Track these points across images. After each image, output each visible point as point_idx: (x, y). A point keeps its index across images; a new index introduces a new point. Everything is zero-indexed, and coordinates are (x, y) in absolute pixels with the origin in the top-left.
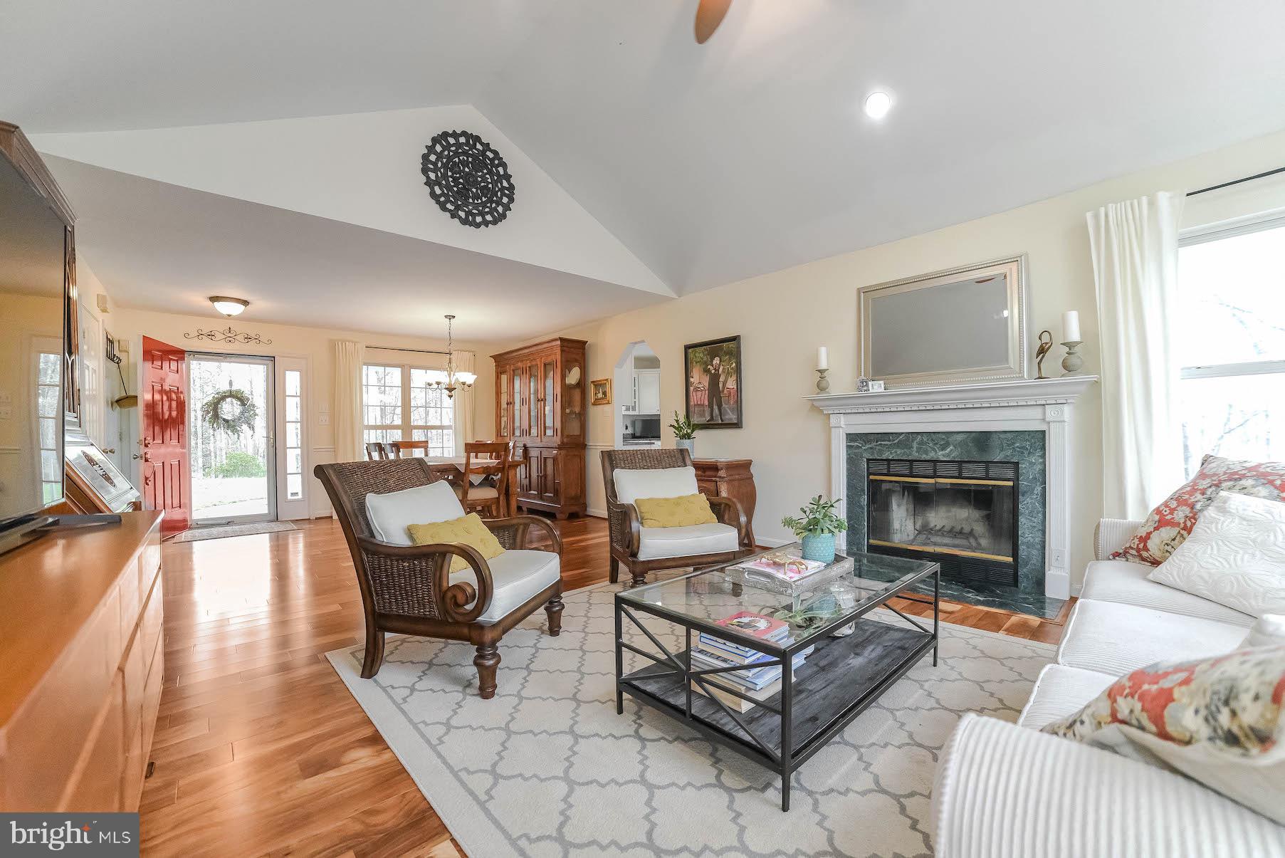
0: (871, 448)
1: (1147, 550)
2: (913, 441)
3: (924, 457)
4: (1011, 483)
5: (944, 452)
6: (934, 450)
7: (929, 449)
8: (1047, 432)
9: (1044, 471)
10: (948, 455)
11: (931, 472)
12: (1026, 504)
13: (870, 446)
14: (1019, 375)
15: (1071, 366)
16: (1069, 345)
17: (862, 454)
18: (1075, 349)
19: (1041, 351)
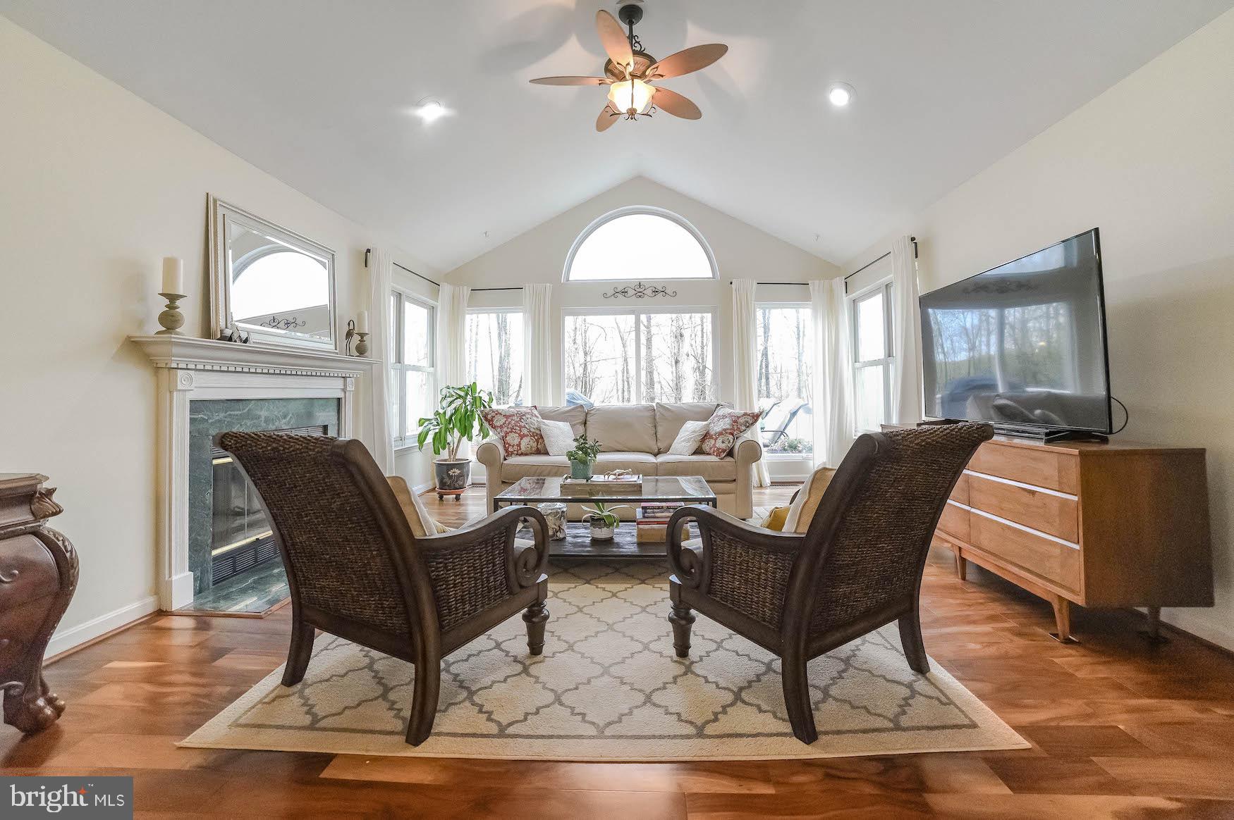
0: (219, 421)
1: (520, 449)
2: (261, 409)
3: (271, 427)
5: (285, 421)
6: (278, 418)
7: (274, 417)
8: (343, 399)
9: (339, 431)
10: (289, 422)
13: (218, 418)
14: (336, 351)
15: (361, 350)
16: (362, 335)
17: (208, 430)
18: (365, 338)
19: (349, 334)
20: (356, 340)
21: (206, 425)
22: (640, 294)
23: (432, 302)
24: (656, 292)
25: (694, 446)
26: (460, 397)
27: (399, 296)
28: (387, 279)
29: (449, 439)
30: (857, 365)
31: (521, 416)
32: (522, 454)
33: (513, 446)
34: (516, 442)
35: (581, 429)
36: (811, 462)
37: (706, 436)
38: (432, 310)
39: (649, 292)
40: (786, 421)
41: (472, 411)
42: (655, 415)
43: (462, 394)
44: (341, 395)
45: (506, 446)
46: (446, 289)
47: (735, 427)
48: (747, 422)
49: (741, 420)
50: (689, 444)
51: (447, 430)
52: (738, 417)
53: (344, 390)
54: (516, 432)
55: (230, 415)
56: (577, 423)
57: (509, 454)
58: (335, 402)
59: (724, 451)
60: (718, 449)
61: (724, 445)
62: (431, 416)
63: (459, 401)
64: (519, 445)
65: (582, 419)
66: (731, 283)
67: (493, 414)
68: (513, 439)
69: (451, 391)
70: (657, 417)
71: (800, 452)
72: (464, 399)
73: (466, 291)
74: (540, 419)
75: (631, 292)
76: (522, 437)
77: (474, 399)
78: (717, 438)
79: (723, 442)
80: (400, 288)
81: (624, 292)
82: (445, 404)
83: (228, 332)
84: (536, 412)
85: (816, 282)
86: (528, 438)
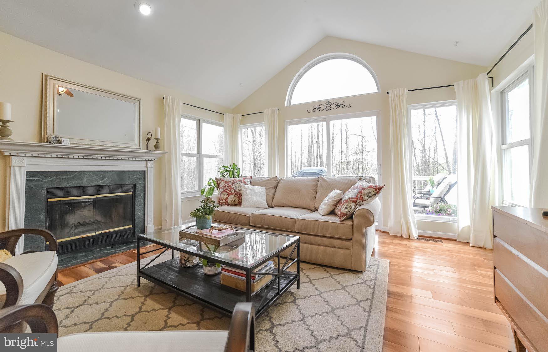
0: (51, 181)
1: (227, 202)
2: (84, 176)
3: (91, 184)
4: (131, 193)
5: (102, 181)
6: (97, 180)
7: (94, 180)
8: (146, 171)
9: (144, 187)
10: (105, 182)
11: (94, 193)
12: (138, 201)
13: (50, 179)
14: (139, 148)
15: (157, 147)
16: (157, 140)
17: (42, 185)
18: (159, 141)
19: (148, 139)
20: (152, 142)
21: (40, 183)
22: (328, 108)
24: (338, 105)
25: (330, 209)
26: (227, 171)
27: (199, 121)
30: (504, 147)
32: (229, 205)
33: (223, 200)
34: (225, 197)
35: (272, 191)
36: (456, 224)
37: (339, 202)
39: (334, 106)
40: (445, 191)
42: (317, 185)
43: (228, 169)
44: (145, 169)
47: (359, 197)
48: (370, 193)
49: (365, 192)
50: (325, 207)
52: (364, 189)
53: (147, 167)
54: (226, 192)
55: (59, 178)
56: (271, 188)
57: (220, 204)
58: (143, 173)
59: (345, 215)
60: (341, 213)
61: (347, 210)
64: (227, 199)
65: (275, 184)
66: (388, 93)
67: (220, 181)
69: (223, 168)
70: (318, 186)
71: (450, 215)
73: (239, 116)
75: (323, 107)
76: (229, 194)
78: (343, 204)
79: (346, 208)
81: (319, 108)
85: (461, 82)
86: (233, 196)
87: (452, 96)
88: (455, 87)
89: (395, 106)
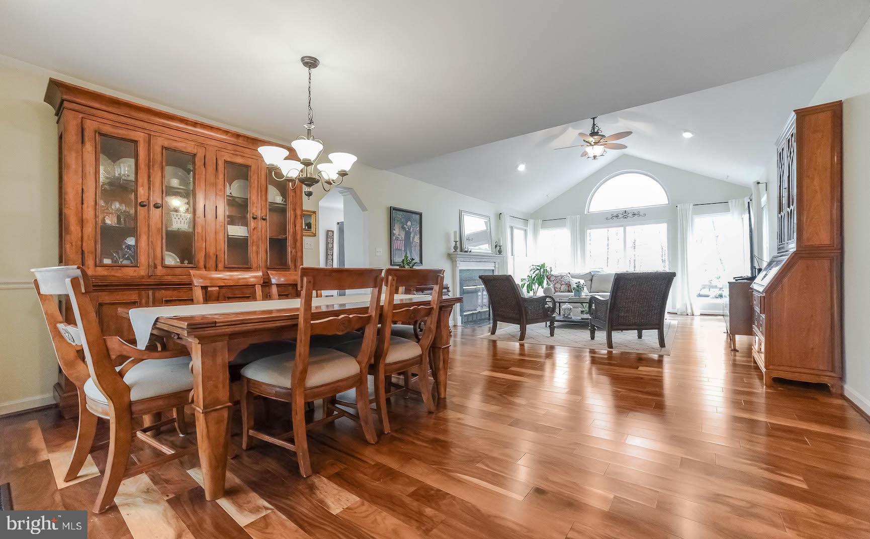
14: (492, 253)
15: (500, 252)
16: (500, 246)
17: (463, 278)
18: (501, 248)
19: (496, 246)
20: (498, 248)
22: (625, 216)
23: (525, 228)
24: (634, 215)
26: (538, 269)
27: (512, 228)
28: (508, 222)
29: (534, 287)
31: (562, 277)
32: (561, 292)
33: (558, 288)
34: (559, 286)
35: (590, 282)
38: (526, 230)
39: (630, 215)
41: (543, 276)
43: (539, 268)
44: (494, 268)
45: (555, 288)
46: (531, 222)
51: (532, 283)
53: (495, 267)
54: (559, 283)
56: (588, 280)
57: (556, 291)
58: (492, 271)
62: (526, 278)
63: (538, 271)
64: (560, 288)
65: (590, 278)
66: (677, 207)
67: (552, 276)
68: (558, 286)
69: (534, 267)
72: (540, 270)
73: (540, 221)
74: (570, 278)
75: (621, 216)
76: (562, 285)
77: (544, 270)
80: (512, 225)
81: (617, 216)
82: (532, 272)
83: (466, 250)
84: (569, 275)
85: (734, 201)
86: (564, 286)
87: (728, 210)
88: (729, 203)
89: (682, 217)
